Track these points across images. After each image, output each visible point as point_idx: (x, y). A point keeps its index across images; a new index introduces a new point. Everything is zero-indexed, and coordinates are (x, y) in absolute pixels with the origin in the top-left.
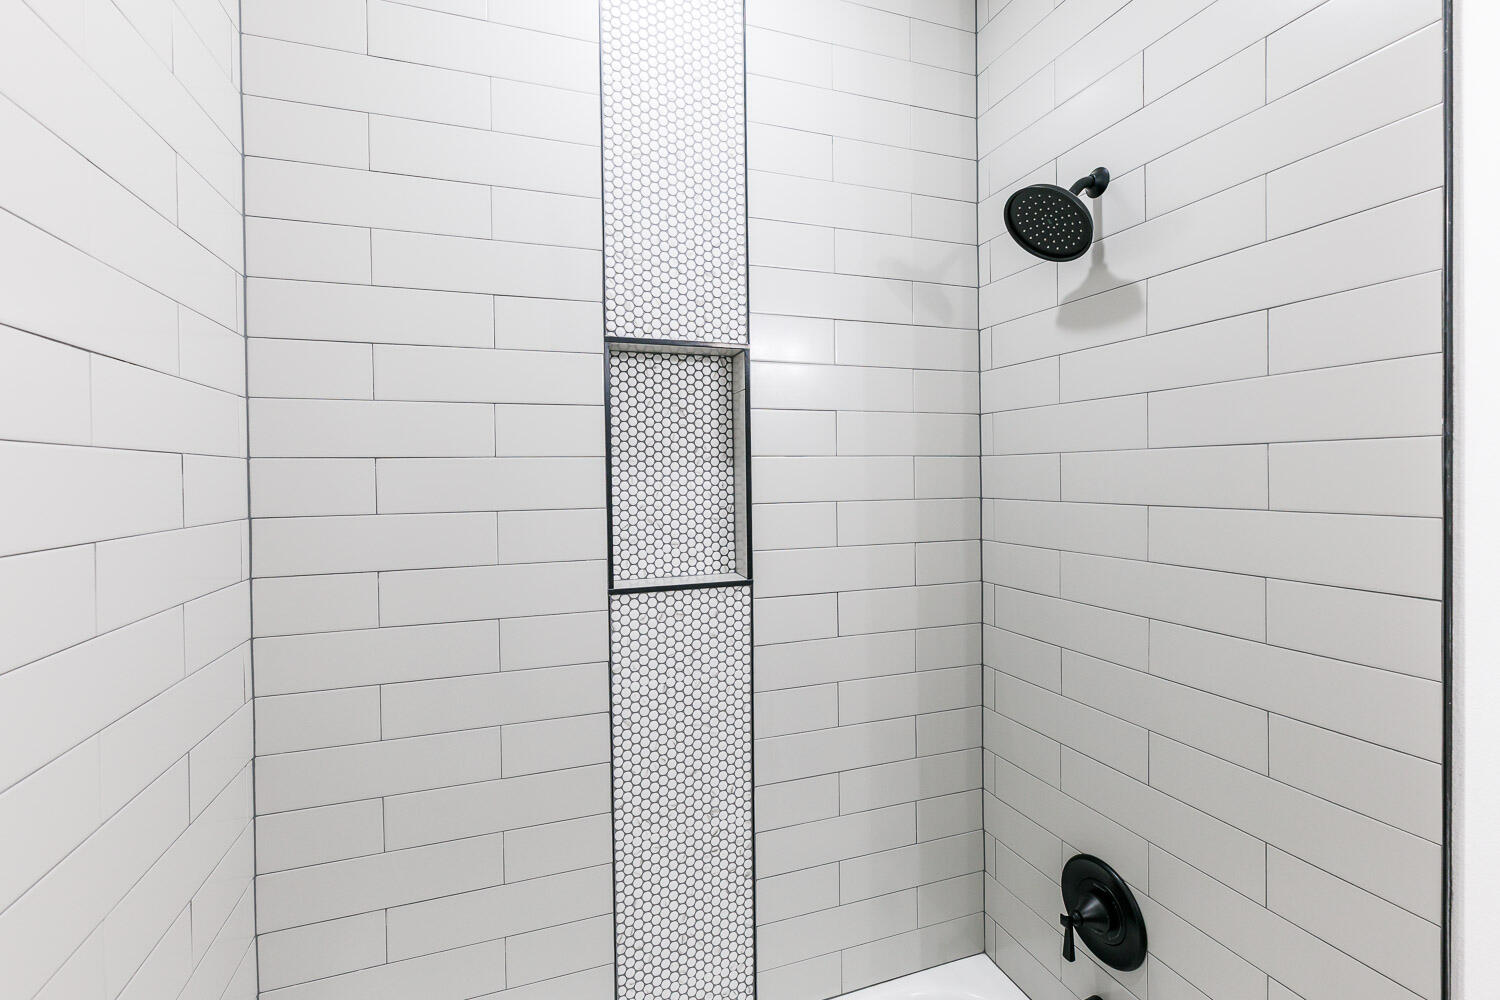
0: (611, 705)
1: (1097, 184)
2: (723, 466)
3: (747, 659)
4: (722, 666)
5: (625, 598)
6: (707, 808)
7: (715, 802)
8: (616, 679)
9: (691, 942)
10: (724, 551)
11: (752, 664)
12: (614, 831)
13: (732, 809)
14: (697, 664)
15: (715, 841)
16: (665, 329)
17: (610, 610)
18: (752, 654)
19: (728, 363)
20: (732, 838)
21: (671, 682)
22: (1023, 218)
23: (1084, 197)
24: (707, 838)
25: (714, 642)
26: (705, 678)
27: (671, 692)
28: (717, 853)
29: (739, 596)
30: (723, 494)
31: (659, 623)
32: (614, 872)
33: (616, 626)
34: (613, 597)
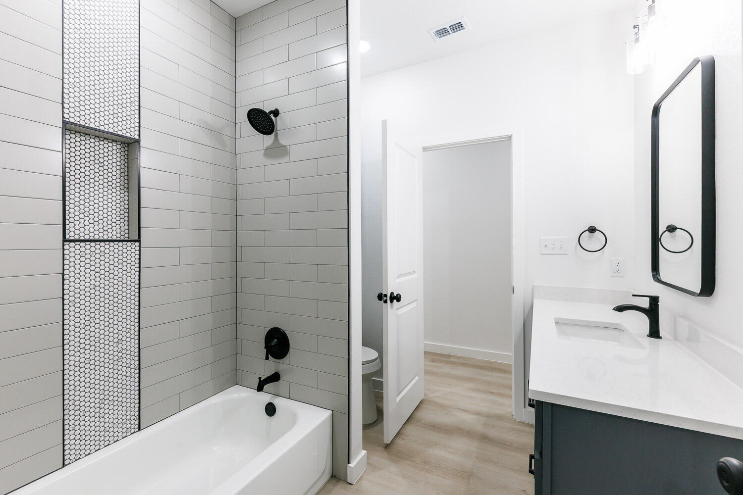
0: (63, 294)
1: (276, 113)
2: (122, 191)
3: (137, 274)
4: (125, 277)
5: (72, 244)
6: (116, 340)
7: (120, 337)
8: (66, 282)
9: (107, 402)
10: (123, 229)
11: (139, 276)
12: (64, 355)
13: (128, 339)
14: (111, 276)
15: (120, 354)
16: (97, 124)
17: (64, 249)
18: (140, 272)
19: (126, 146)
20: (128, 352)
21: (97, 284)
22: (253, 118)
23: (272, 116)
24: (116, 353)
25: (120, 266)
26: (116, 282)
27: (98, 288)
28: (121, 360)
29: (133, 246)
30: (122, 204)
31: (91, 256)
32: (63, 375)
33: (67, 257)
34: (65, 243)
